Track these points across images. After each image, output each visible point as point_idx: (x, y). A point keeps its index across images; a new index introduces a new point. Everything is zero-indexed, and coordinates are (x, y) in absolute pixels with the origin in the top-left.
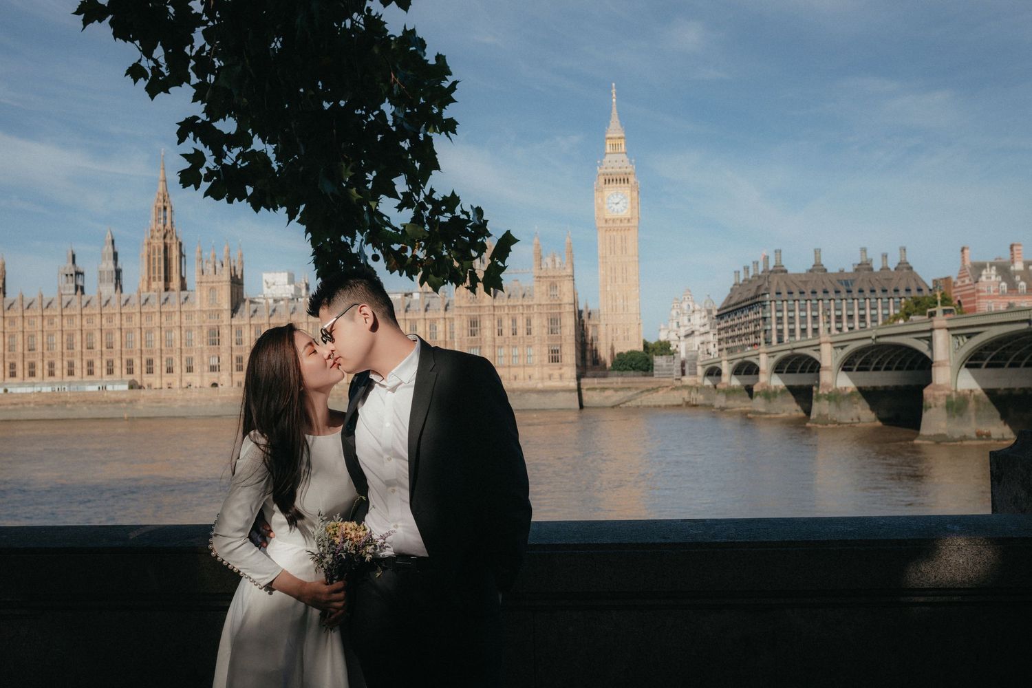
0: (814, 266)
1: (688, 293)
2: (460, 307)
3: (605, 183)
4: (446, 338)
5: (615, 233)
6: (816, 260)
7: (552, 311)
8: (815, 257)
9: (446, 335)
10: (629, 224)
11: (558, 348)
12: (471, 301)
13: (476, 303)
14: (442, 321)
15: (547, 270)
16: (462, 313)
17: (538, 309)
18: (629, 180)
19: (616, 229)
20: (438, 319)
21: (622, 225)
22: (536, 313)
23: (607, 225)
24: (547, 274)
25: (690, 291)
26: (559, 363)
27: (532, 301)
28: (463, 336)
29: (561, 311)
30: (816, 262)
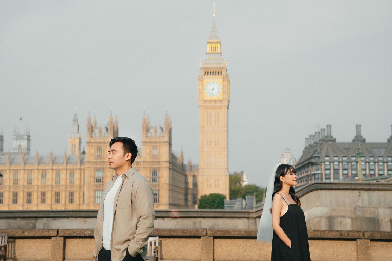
0: (356, 137)
1: (288, 151)
2: (90, 162)
3: (205, 75)
4: (80, 183)
5: (211, 110)
6: (357, 133)
7: (153, 166)
8: (357, 131)
9: (80, 181)
10: (221, 105)
11: (157, 192)
12: (98, 158)
13: (101, 159)
14: (78, 171)
15: (151, 138)
16: (91, 166)
17: (143, 165)
18: (222, 73)
19: (212, 107)
20: (76, 169)
21: (216, 105)
22: (142, 167)
23: (205, 105)
24: (151, 140)
25: (289, 150)
26: (157, 203)
27: (140, 159)
28: (91, 182)
29: (160, 166)
30: (357, 135)
